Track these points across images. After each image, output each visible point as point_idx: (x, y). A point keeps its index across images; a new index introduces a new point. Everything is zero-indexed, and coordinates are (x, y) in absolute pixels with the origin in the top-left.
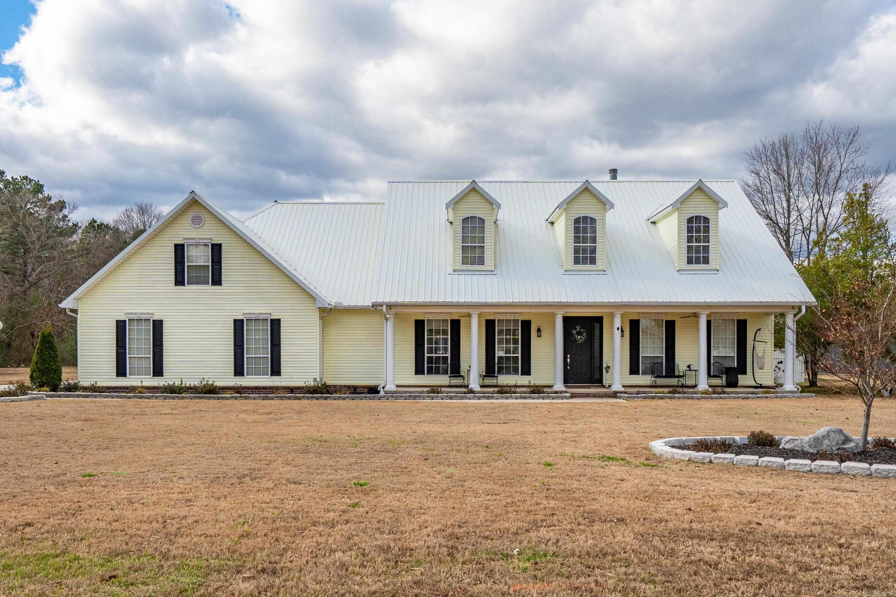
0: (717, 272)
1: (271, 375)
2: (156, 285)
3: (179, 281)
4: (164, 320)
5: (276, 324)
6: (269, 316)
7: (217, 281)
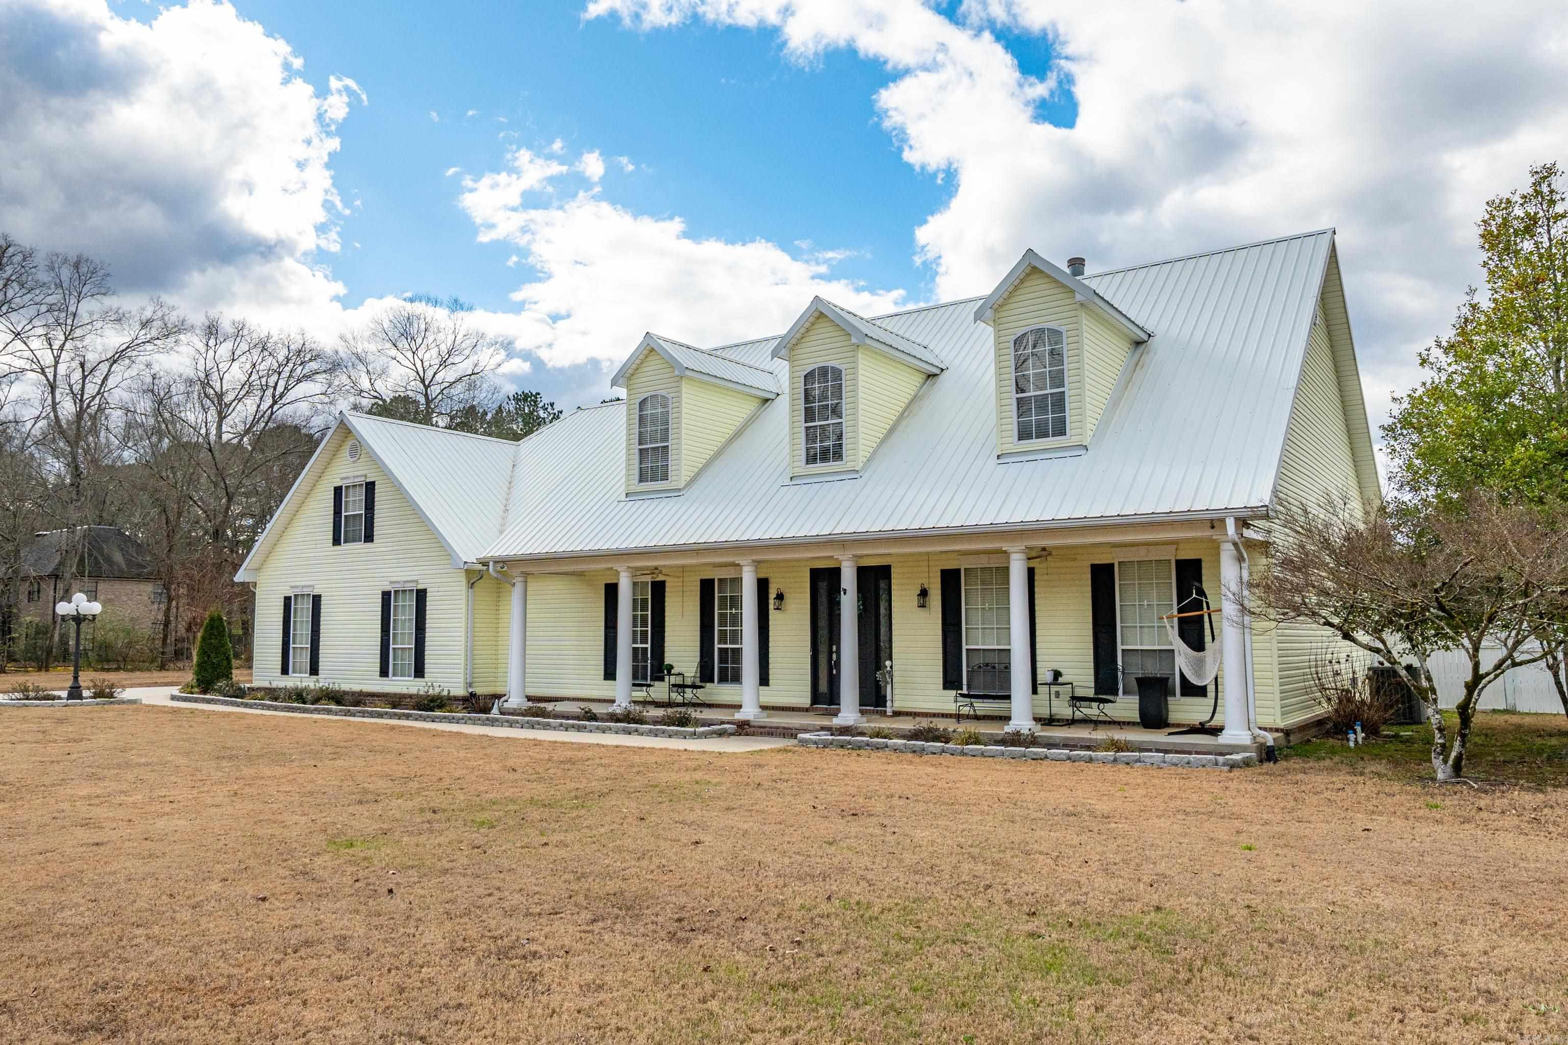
0: (1083, 452)
1: (415, 677)
2: (318, 546)
3: (336, 541)
4: (323, 594)
5: (421, 596)
6: (414, 584)
7: (369, 537)
